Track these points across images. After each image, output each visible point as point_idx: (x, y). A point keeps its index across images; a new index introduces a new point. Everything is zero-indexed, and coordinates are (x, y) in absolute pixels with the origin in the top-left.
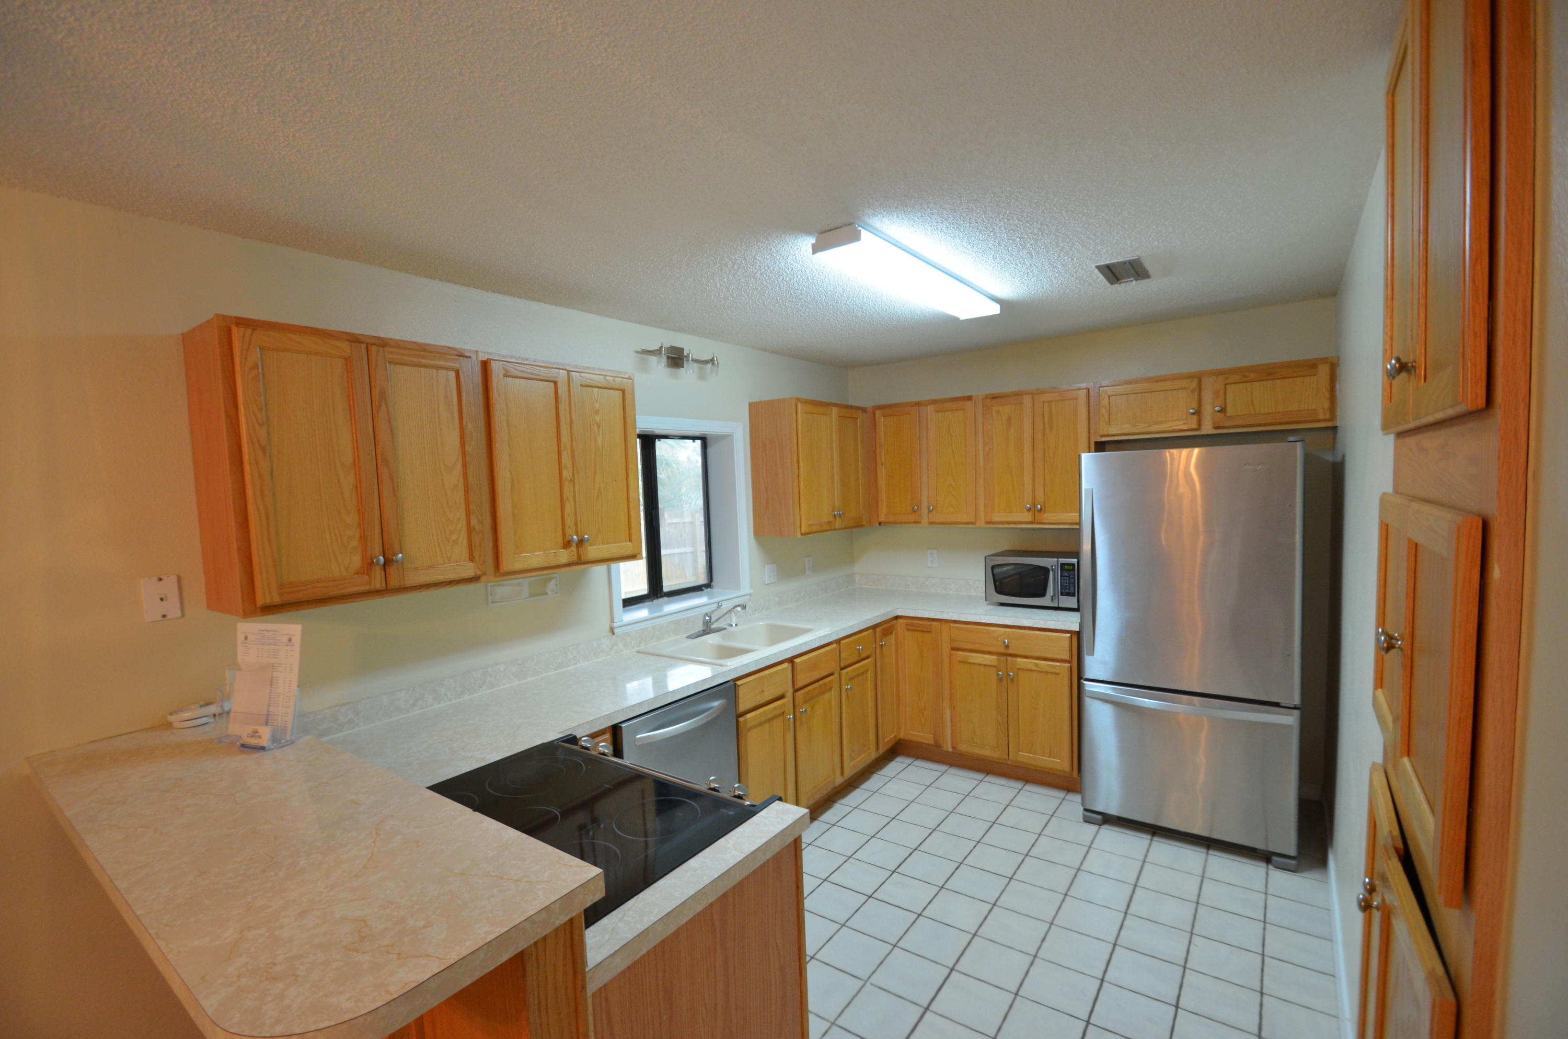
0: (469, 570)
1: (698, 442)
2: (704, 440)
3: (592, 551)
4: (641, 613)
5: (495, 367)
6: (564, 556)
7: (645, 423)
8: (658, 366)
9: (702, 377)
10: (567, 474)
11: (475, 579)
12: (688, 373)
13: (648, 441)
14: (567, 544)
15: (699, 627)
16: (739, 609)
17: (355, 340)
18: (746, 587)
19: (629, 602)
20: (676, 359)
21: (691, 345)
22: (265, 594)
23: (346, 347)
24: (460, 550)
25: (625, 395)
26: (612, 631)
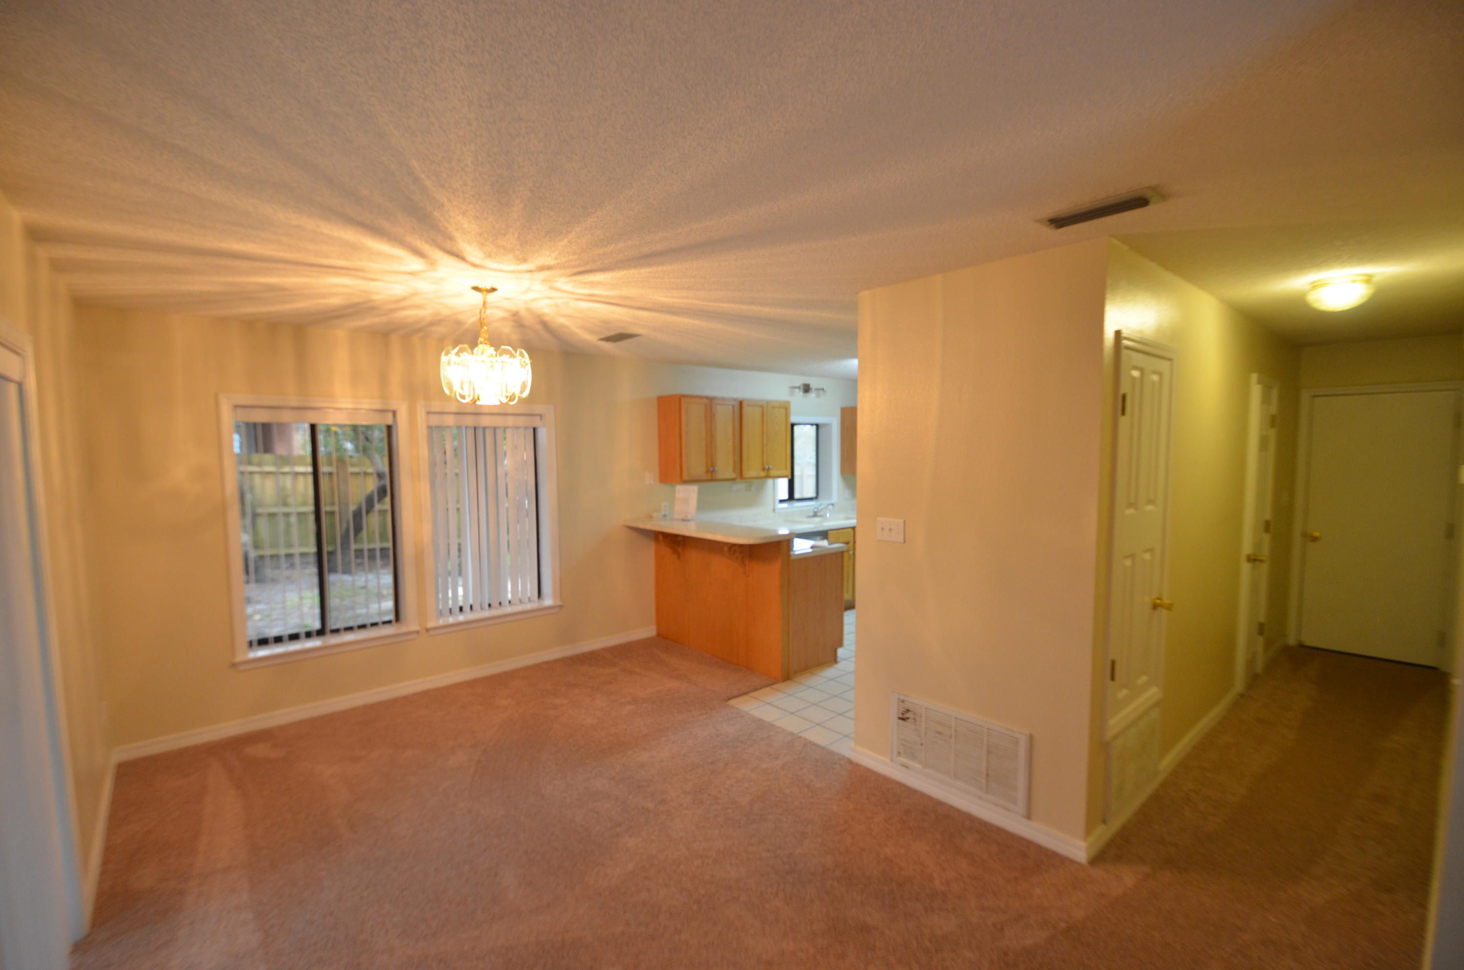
0: (733, 476)
1: (815, 427)
2: (817, 426)
3: (772, 473)
4: (785, 505)
5: (745, 403)
6: (763, 474)
7: (793, 420)
8: (799, 394)
9: (818, 396)
10: (765, 442)
11: (734, 479)
12: (812, 395)
13: (793, 425)
14: (764, 469)
15: (812, 514)
16: (830, 507)
17: (707, 398)
18: (835, 499)
19: (781, 501)
20: (807, 389)
21: (814, 383)
22: (685, 478)
23: (705, 401)
24: (731, 468)
25: (785, 407)
26: (774, 510)
